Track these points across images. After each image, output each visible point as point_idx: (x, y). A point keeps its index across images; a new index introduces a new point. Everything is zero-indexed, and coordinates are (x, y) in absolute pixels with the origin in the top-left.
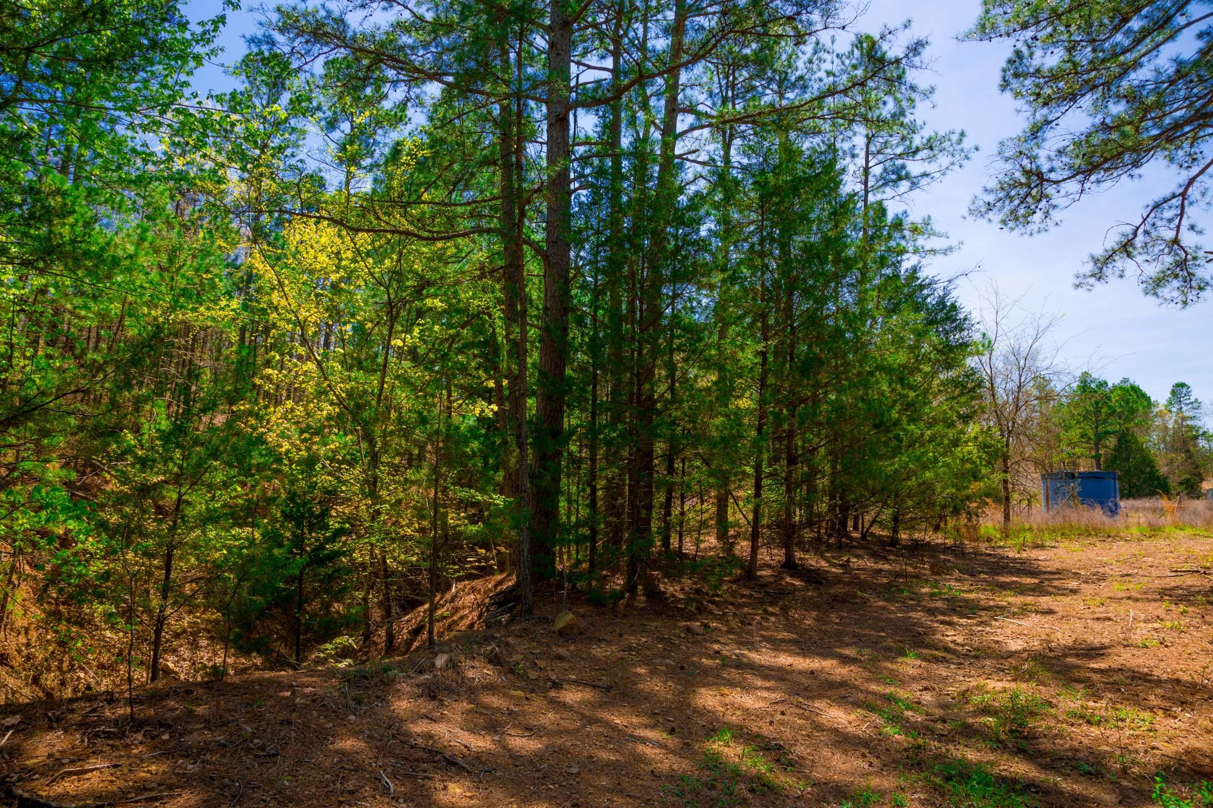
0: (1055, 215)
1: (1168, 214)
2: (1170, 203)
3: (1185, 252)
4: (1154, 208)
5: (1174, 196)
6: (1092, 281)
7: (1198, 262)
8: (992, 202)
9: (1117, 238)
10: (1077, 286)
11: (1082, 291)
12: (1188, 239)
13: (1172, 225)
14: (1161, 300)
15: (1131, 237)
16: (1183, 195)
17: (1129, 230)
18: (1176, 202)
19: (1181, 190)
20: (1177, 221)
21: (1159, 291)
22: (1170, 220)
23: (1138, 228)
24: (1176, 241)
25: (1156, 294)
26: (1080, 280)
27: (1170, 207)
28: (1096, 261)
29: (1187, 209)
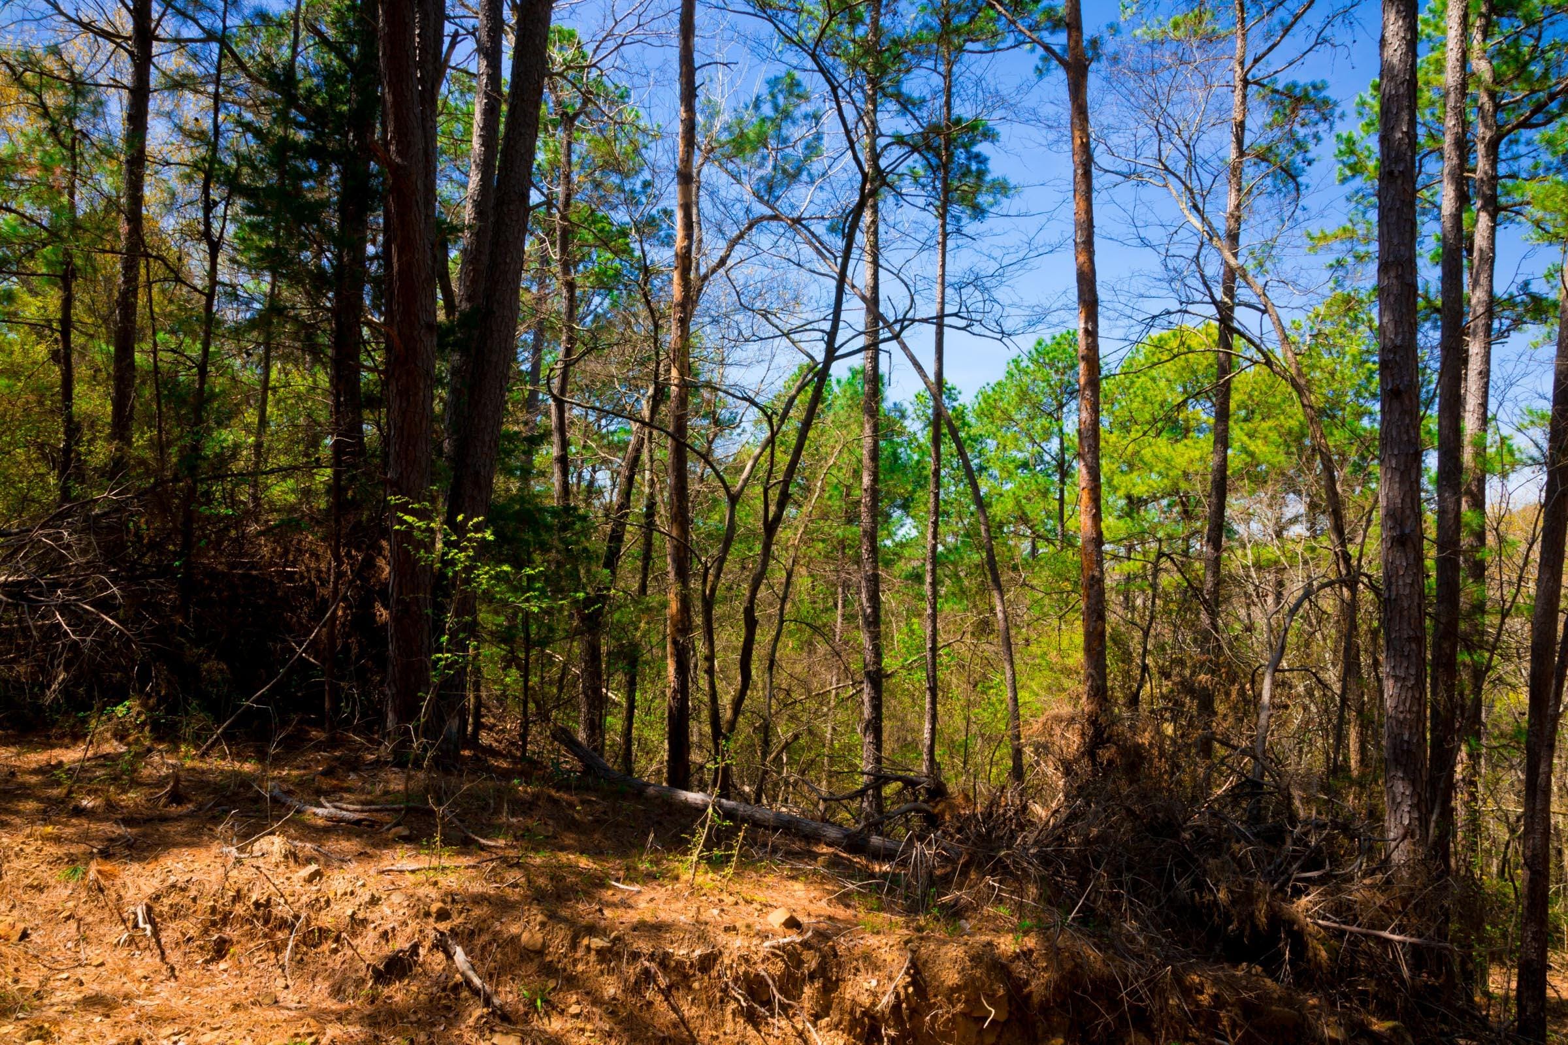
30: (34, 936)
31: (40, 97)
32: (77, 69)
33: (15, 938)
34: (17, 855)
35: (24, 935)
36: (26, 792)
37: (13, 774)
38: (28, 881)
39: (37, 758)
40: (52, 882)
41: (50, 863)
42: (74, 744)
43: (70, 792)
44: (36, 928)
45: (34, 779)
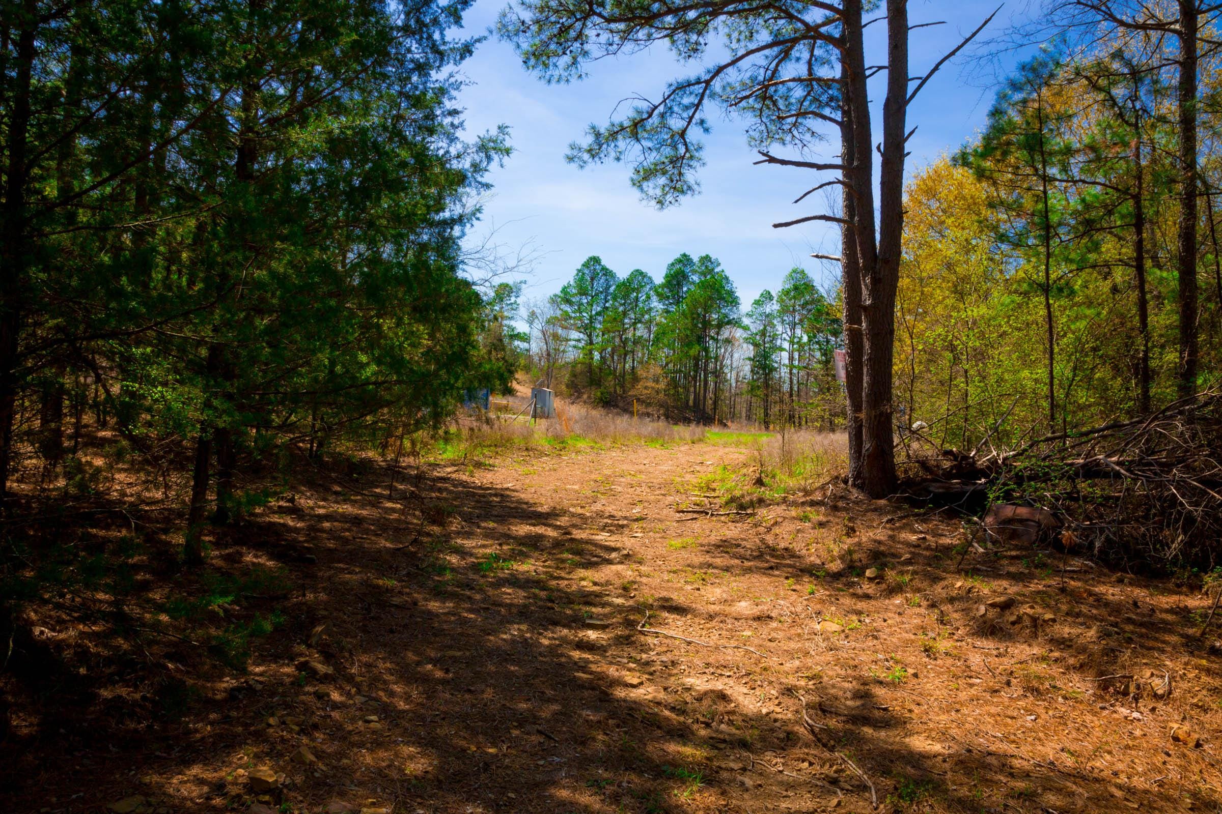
0: (585, 65)
1: (686, 101)
2: (692, 88)
3: (687, 150)
4: (677, 88)
5: (698, 82)
6: (586, 156)
7: (692, 163)
8: (528, 21)
9: (632, 114)
10: (571, 159)
11: (574, 166)
12: (694, 134)
13: (685, 115)
14: (644, 195)
15: (645, 116)
16: (708, 82)
17: (644, 106)
18: (699, 89)
19: (708, 77)
20: (691, 112)
21: (645, 184)
22: (687, 108)
23: (656, 107)
24: (683, 134)
25: (640, 187)
26: (575, 152)
27: (691, 93)
28: (598, 135)
29: (706, 101)
30: (1206, 747)
31: (1109, 93)
32: (1135, 61)
33: (1192, 744)
34: (1181, 677)
35: (1198, 745)
36: (1167, 628)
37: (1153, 610)
38: (1195, 701)
39: (1167, 601)
40: (1214, 706)
41: (1209, 690)
42: (1192, 593)
43: (1203, 633)
44: (1207, 740)
45: (1169, 617)
